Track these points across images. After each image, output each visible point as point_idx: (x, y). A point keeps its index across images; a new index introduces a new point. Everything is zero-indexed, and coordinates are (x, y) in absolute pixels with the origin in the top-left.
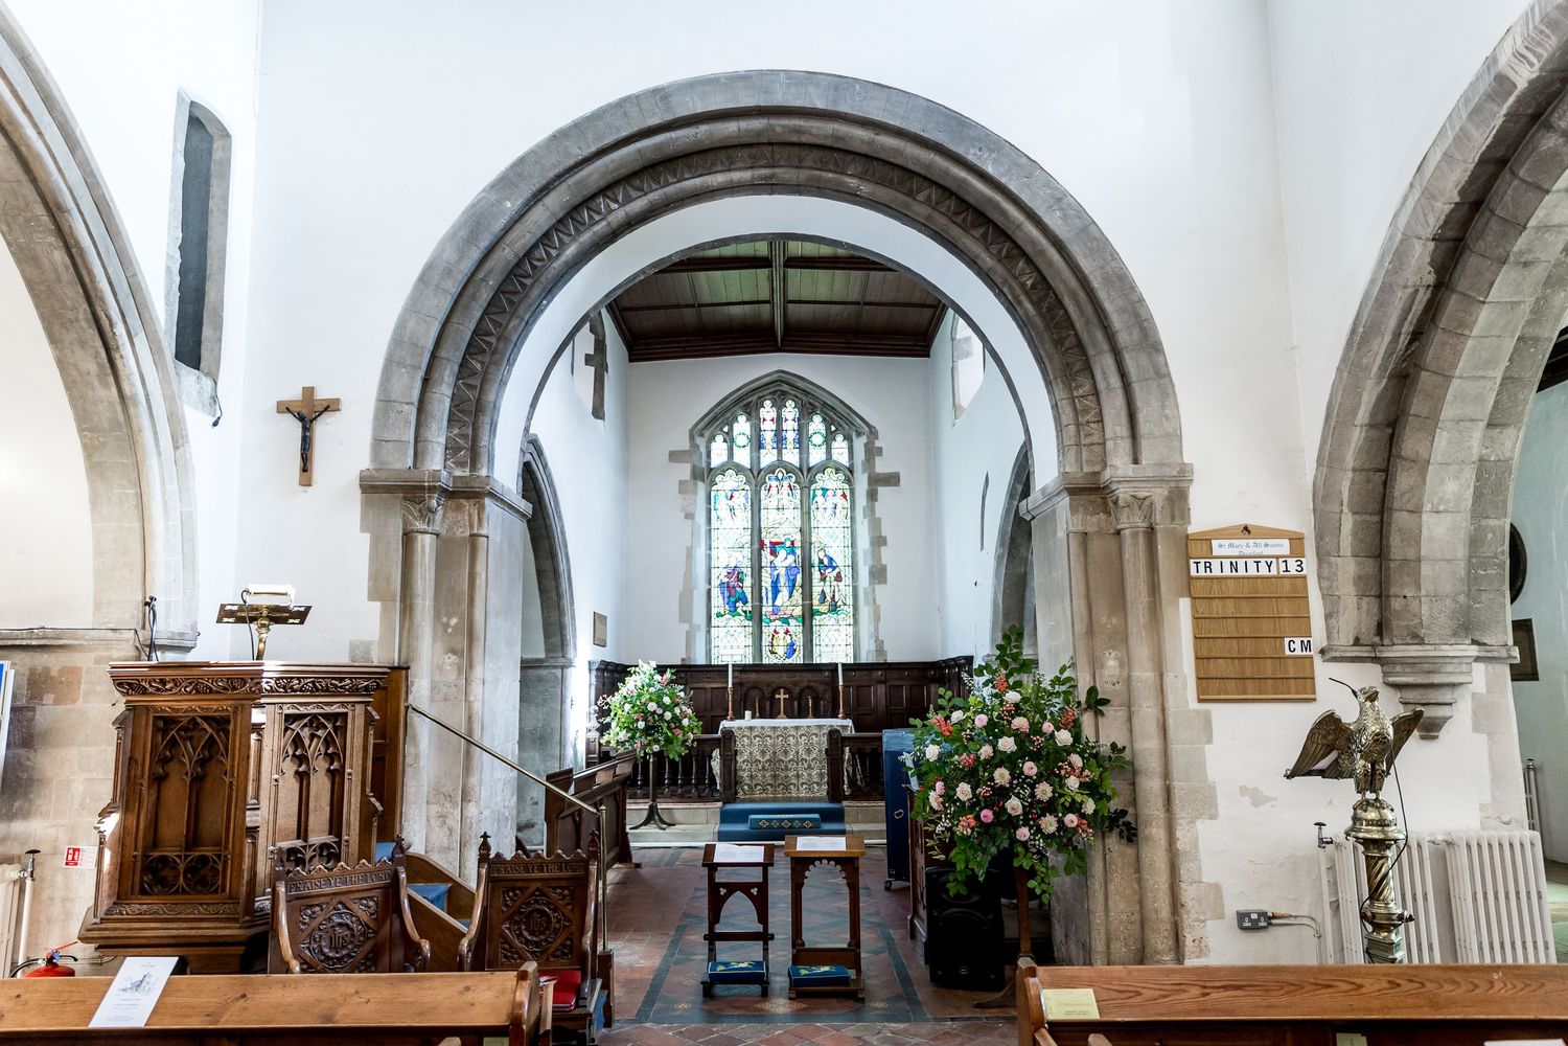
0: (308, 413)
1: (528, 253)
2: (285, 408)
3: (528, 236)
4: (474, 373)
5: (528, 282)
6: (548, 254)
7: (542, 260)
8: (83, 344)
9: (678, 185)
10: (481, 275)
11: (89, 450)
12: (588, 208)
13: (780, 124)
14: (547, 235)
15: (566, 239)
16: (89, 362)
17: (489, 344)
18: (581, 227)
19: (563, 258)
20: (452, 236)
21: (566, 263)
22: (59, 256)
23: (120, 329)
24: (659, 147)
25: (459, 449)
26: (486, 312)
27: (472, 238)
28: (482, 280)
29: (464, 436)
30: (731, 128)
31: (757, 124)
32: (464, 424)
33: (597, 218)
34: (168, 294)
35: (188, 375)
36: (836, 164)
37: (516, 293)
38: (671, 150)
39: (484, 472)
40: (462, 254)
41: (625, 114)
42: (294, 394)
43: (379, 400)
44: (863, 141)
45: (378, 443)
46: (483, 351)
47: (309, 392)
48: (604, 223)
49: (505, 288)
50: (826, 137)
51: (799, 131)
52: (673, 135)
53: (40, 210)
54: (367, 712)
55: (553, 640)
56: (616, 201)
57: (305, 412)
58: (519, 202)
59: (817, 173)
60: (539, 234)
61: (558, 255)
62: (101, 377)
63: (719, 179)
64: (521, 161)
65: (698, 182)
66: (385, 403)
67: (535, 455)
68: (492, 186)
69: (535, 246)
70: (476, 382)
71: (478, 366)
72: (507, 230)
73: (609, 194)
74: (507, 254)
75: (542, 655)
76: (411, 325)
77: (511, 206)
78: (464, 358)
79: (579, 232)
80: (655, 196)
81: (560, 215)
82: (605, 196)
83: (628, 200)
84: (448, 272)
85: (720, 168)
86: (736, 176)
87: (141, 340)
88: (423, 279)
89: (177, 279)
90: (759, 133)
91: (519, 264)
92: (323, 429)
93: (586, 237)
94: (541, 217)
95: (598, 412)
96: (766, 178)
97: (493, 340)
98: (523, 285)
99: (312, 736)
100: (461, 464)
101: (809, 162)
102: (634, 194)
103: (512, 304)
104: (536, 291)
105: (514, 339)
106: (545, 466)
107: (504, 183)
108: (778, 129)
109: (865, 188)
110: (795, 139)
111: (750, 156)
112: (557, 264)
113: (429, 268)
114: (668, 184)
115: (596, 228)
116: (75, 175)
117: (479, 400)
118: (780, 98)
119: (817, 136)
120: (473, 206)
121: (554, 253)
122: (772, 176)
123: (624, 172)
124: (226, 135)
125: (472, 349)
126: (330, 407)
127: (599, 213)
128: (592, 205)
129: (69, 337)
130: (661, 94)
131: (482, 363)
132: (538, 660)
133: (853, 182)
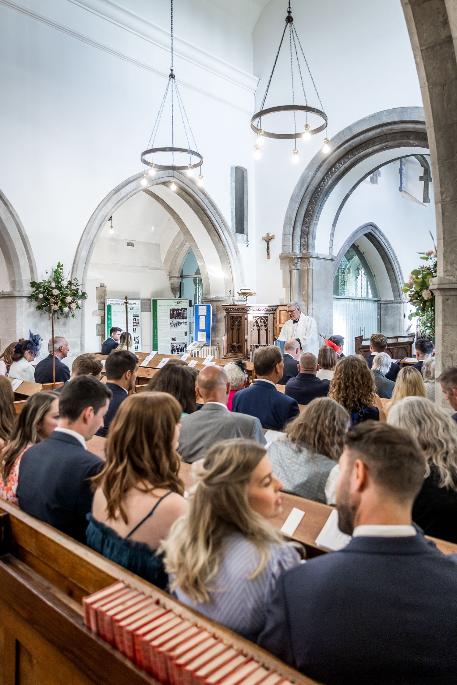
0: (268, 240)
1: (319, 185)
2: (263, 239)
3: (317, 181)
4: (307, 223)
5: (319, 194)
6: (324, 184)
7: (322, 186)
8: (214, 235)
9: (359, 155)
10: (305, 195)
11: (220, 257)
12: (334, 168)
13: (385, 129)
14: (323, 178)
15: (329, 178)
16: (217, 239)
17: (310, 214)
18: (332, 174)
19: (328, 185)
20: (297, 185)
21: (329, 186)
22: (207, 218)
23: (220, 231)
24: (350, 145)
25: (304, 245)
26: (309, 204)
27: (302, 186)
28: (306, 196)
29: (305, 241)
30: (371, 134)
31: (378, 130)
32: (305, 238)
33: (336, 170)
34: (232, 219)
35: (240, 236)
36: (407, 136)
37: (316, 197)
38: (354, 145)
39: (310, 251)
40: (300, 190)
41: (340, 137)
42: (265, 235)
43: (283, 234)
44: (412, 128)
45: (283, 246)
46: (309, 216)
47: (268, 234)
48: (338, 172)
49: (313, 197)
50: (400, 129)
51: (391, 130)
52: (354, 140)
53: (201, 211)
54: (273, 316)
55: (396, 293)
56: (341, 164)
57: (267, 240)
58: (313, 172)
59: (400, 141)
60: (320, 179)
61: (327, 184)
62: (219, 241)
63: (370, 150)
64: (313, 159)
65: (364, 152)
66: (284, 235)
67: (373, 229)
68: (307, 168)
69: (320, 182)
70: (307, 225)
71: (308, 221)
72: (312, 180)
73: (340, 162)
74: (312, 188)
75: (393, 299)
76: (289, 212)
77: (311, 174)
78: (304, 219)
79: (332, 176)
80: (352, 160)
81: (325, 172)
82: (339, 163)
83: (345, 162)
84: (297, 196)
85: (371, 146)
86: (376, 147)
87: (226, 232)
88: (291, 199)
89: (234, 213)
90: (379, 133)
91: (317, 188)
92: (272, 243)
93: (334, 177)
94: (320, 175)
95: (426, 199)
96: (385, 146)
97: (311, 212)
98: (318, 195)
99: (261, 321)
100: (304, 249)
101: (398, 138)
102: (346, 160)
103: (315, 201)
104: (321, 196)
105: (317, 211)
106: (380, 232)
107: (309, 167)
108: (385, 131)
109: (416, 143)
110: (391, 132)
111: (380, 140)
112: (326, 187)
113: (293, 196)
114: (356, 155)
115: (336, 173)
116: (206, 201)
117: (308, 231)
118: (385, 120)
119: (397, 130)
120: (302, 175)
121: (325, 183)
122: (387, 145)
123: (341, 155)
124: (247, 170)
125: (306, 216)
126: (272, 238)
127: (337, 169)
128: (335, 166)
129: (212, 234)
130: (349, 128)
131: (309, 220)
132: (391, 301)
133: (412, 142)
